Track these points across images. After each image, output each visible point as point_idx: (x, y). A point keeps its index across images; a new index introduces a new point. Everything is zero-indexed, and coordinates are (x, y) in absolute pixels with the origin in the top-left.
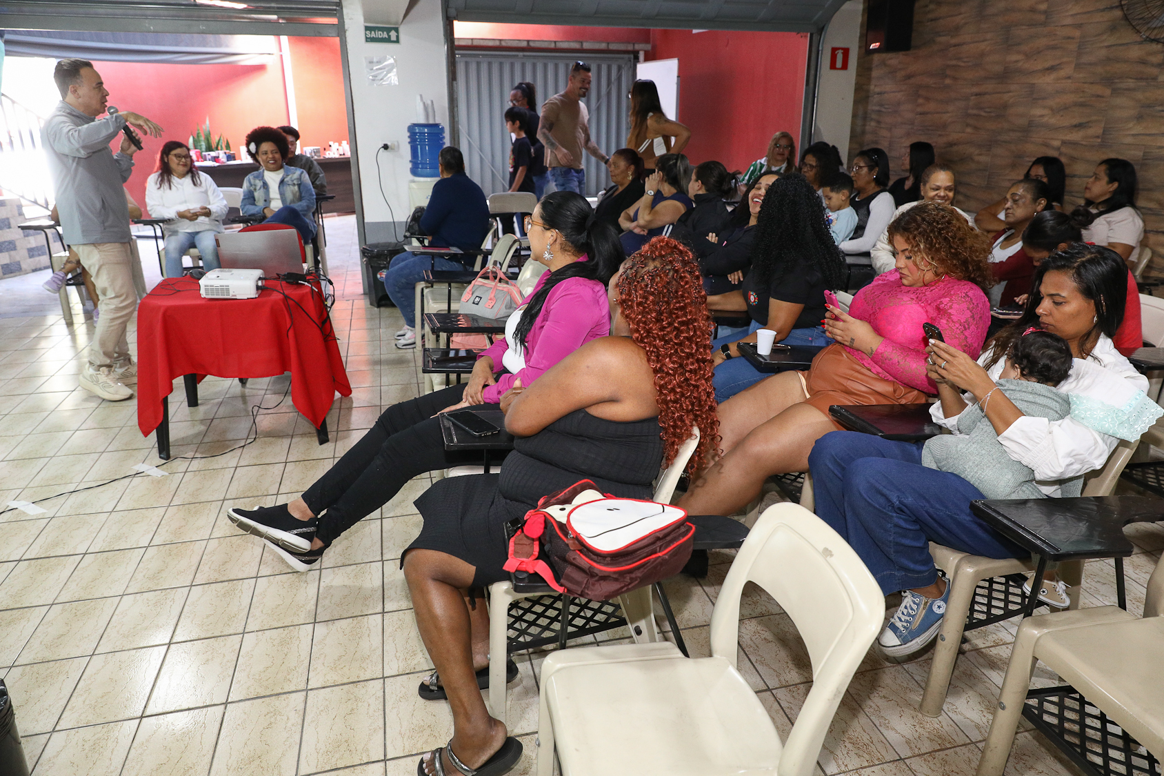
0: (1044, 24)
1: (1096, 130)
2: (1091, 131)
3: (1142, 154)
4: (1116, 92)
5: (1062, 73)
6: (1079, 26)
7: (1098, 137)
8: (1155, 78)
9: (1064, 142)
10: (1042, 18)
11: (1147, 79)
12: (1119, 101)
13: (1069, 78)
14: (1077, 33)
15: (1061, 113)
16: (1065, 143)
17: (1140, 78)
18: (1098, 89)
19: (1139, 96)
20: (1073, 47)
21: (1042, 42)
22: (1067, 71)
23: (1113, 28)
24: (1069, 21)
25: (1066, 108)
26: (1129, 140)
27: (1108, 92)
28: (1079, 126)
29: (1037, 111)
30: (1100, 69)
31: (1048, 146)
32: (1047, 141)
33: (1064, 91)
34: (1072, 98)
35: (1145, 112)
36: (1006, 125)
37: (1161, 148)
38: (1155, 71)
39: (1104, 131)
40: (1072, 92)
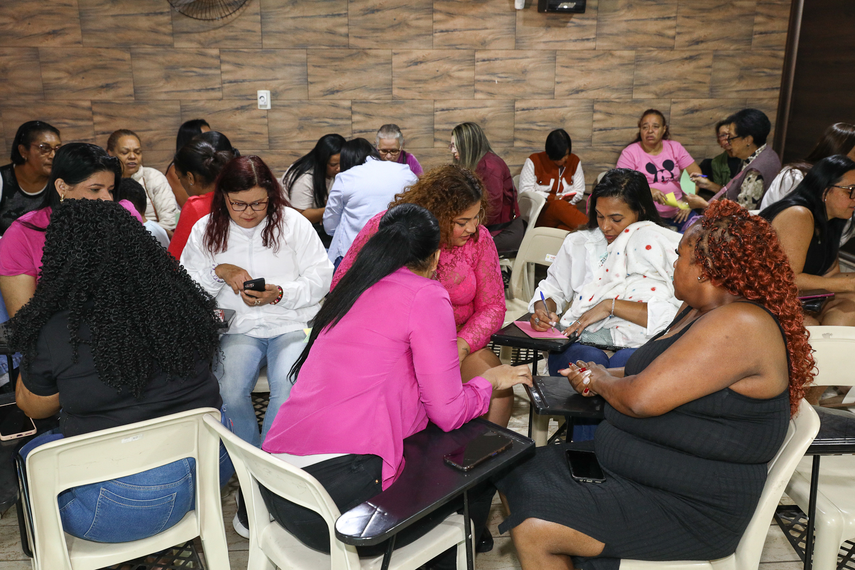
1: (128, 89)
2: (121, 91)
4: (135, 56)
5: (69, 38)
7: (131, 95)
8: (171, 45)
9: (94, 103)
11: (163, 45)
12: (142, 64)
13: (79, 43)
14: (74, 2)
15: (81, 76)
16: (96, 103)
17: (157, 45)
18: (118, 54)
19: (161, 59)
20: (74, 13)
21: (34, 7)
22: (74, 36)
25: (85, 71)
26: (163, 97)
27: (127, 56)
28: (107, 87)
29: (50, 74)
30: (112, 36)
31: (75, 106)
32: (74, 102)
33: (77, 55)
34: (88, 62)
35: (171, 72)
36: (13, 89)
37: (196, 101)
38: (169, 39)
39: (136, 91)
40: (87, 56)
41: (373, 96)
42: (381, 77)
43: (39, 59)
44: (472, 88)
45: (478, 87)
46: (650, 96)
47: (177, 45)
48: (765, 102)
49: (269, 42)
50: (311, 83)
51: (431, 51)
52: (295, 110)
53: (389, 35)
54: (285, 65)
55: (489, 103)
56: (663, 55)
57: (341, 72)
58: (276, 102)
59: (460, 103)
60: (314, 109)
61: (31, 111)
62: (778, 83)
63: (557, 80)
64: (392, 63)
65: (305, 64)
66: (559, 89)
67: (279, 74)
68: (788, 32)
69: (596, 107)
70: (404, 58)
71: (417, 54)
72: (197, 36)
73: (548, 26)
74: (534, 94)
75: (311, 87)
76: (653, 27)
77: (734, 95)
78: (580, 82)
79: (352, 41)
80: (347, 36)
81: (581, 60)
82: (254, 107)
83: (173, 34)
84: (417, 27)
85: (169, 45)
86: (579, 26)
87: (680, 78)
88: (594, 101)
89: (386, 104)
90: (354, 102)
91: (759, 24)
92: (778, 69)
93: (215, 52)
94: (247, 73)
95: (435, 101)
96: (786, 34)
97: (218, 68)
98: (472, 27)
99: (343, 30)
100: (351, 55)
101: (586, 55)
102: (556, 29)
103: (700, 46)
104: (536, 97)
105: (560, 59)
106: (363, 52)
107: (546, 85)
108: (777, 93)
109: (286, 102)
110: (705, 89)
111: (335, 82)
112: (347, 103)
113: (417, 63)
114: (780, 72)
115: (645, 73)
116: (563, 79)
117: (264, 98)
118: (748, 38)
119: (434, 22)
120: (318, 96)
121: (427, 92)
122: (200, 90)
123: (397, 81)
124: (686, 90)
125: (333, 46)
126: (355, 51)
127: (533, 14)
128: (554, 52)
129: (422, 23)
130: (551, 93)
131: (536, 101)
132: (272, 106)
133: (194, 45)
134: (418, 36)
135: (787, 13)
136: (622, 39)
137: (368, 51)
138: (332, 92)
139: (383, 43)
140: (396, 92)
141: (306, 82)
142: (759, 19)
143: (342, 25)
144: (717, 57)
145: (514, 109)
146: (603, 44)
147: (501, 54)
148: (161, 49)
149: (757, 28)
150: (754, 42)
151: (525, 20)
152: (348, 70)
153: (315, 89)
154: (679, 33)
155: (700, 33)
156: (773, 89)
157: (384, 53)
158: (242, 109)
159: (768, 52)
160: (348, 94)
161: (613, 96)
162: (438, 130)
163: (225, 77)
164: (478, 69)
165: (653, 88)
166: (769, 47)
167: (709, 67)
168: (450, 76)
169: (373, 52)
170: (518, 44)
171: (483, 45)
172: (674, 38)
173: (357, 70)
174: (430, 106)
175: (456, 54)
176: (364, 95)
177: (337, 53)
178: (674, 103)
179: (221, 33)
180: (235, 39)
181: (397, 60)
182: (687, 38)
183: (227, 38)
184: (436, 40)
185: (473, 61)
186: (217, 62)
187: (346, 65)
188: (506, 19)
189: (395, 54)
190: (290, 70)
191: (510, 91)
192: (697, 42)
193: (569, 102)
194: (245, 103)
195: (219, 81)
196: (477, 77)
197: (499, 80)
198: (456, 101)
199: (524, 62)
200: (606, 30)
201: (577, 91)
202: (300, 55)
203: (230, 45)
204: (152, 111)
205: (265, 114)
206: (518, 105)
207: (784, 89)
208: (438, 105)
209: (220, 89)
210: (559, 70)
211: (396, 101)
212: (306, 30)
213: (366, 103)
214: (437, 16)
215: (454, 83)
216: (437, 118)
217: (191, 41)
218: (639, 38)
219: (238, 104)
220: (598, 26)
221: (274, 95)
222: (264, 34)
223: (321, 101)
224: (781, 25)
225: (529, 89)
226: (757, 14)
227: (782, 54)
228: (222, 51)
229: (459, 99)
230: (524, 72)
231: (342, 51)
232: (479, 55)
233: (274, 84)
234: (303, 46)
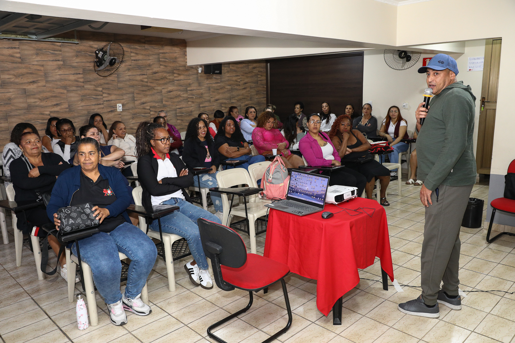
0: (20, 63)
1: (66, 106)
3: (87, 112)
4: (68, 91)
5: (40, 84)
6: (43, 66)
7: (67, 108)
8: (83, 87)
10: (19, 60)
11: (80, 87)
12: (71, 94)
13: (44, 86)
14: (42, 69)
15: (46, 100)
16: (52, 112)
18: (61, 91)
19: (79, 92)
20: (42, 74)
21: (24, 71)
22: (42, 83)
23: (59, 68)
24: (35, 63)
25: (47, 98)
26: (81, 108)
27: (65, 91)
28: (57, 105)
29: (31, 100)
30: (59, 83)
31: (43, 114)
32: (42, 112)
33: (43, 92)
34: (49, 94)
35: (83, 98)
36: (13, 107)
37: (94, 109)
38: (82, 84)
39: (69, 106)
40: (48, 92)
41: (157, 105)
42: (159, 97)
43: (26, 93)
44: (187, 100)
45: (189, 100)
46: (236, 101)
47: (85, 87)
48: (263, 101)
49: (120, 85)
50: (136, 100)
51: (174, 87)
52: (131, 111)
53: (162, 82)
54: (126, 94)
55: (193, 105)
56: (238, 87)
57: (146, 96)
58: (124, 108)
59: (184, 106)
60: (137, 110)
61: (22, 117)
62: (265, 96)
63: (211, 96)
64: (162, 92)
65: (133, 93)
66: (212, 100)
67: (125, 97)
68: (266, 80)
69: (222, 105)
70: (166, 90)
71: (171, 88)
72: (93, 83)
73: (207, 79)
74: (205, 101)
75: (136, 102)
76: (234, 78)
77: (256, 100)
78: (217, 97)
79: (149, 84)
80: (147, 82)
81: (217, 89)
82: (116, 111)
83: (83, 82)
84: (170, 79)
85: (82, 87)
86: (216, 78)
87: (243, 95)
88: (222, 103)
89: (161, 107)
90: (151, 107)
91: (259, 78)
92: (265, 91)
93: (100, 89)
94: (113, 97)
95: (177, 105)
96: (266, 81)
97: (102, 95)
98: (186, 79)
99: (146, 80)
100: (149, 89)
101: (218, 88)
102: (209, 79)
103: (247, 85)
104: (206, 102)
105: (212, 90)
106: (153, 88)
107: (208, 98)
108: (265, 99)
109: (127, 108)
110: (249, 98)
111: (144, 100)
112: (148, 108)
113: (170, 92)
114: (265, 92)
115: (235, 93)
116: (213, 96)
117: (119, 107)
118: (257, 82)
119: (175, 77)
120: (139, 105)
121: (174, 102)
122: (95, 105)
123: (164, 99)
124: (244, 98)
125: (143, 86)
126: (150, 88)
127: (203, 75)
128: (209, 87)
129: (171, 77)
130: (210, 101)
131: (206, 104)
132: (122, 110)
133: (92, 86)
134: (170, 82)
135: (265, 74)
136: (227, 83)
137: (154, 88)
138: (143, 103)
139: (159, 85)
140: (164, 103)
141: (134, 100)
142: (259, 76)
143: (145, 78)
144: (251, 88)
145: (200, 107)
146: (222, 84)
147: (195, 88)
148: (79, 88)
149: (259, 79)
150: (259, 83)
151: (201, 76)
152: (148, 95)
153: (137, 103)
154: (241, 81)
155: (246, 80)
156: (264, 97)
157: (159, 88)
158: (112, 111)
159: (262, 86)
160: (149, 104)
161: (226, 101)
162: (178, 116)
163: (105, 99)
164: (188, 93)
165: (236, 98)
166: (262, 85)
167: (249, 91)
168: (180, 96)
169: (156, 88)
170: (200, 84)
171: (190, 85)
172: (240, 82)
173: (151, 95)
174: (175, 107)
175: (182, 88)
176: (154, 104)
177: (144, 88)
178: (242, 103)
179: (103, 81)
180: (107, 84)
181: (164, 91)
182: (243, 82)
183: (105, 84)
184: (175, 84)
185: (186, 91)
186: (101, 93)
187: (148, 93)
188: (195, 76)
189: (163, 89)
190: (128, 95)
191: (198, 101)
192: (246, 83)
193: (215, 104)
194: (113, 109)
195: (102, 100)
196: (189, 96)
197: (195, 97)
198: (183, 105)
199: (202, 91)
200: (223, 80)
201: (217, 100)
202: (131, 90)
203: (106, 86)
204: (76, 114)
205: (120, 113)
206: (201, 106)
207: (267, 98)
208: (178, 107)
209: (103, 104)
210: (211, 93)
211: (165, 106)
212: (133, 80)
213: (154, 107)
214: (175, 75)
215: (182, 99)
216: (177, 112)
217: (91, 85)
218: (232, 82)
219: (110, 110)
220: (221, 78)
221: (123, 105)
222: (119, 82)
223: (139, 107)
224: (264, 78)
225: (204, 100)
226: (259, 75)
227: (265, 87)
228: (103, 89)
229: (184, 104)
230: (202, 94)
231: (146, 88)
232: (188, 89)
233: (123, 101)
234: (133, 86)
